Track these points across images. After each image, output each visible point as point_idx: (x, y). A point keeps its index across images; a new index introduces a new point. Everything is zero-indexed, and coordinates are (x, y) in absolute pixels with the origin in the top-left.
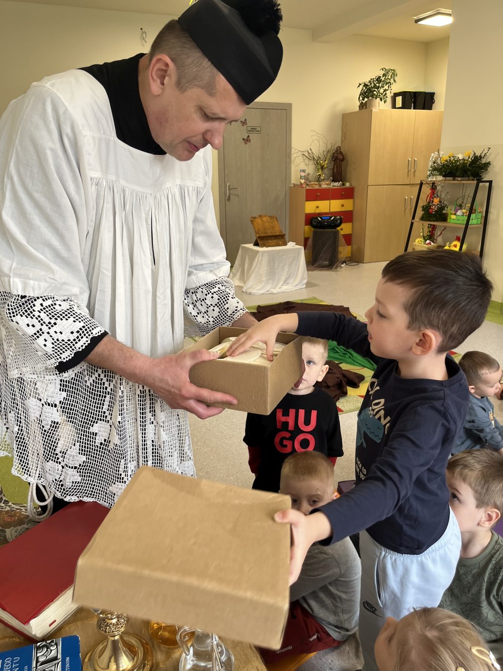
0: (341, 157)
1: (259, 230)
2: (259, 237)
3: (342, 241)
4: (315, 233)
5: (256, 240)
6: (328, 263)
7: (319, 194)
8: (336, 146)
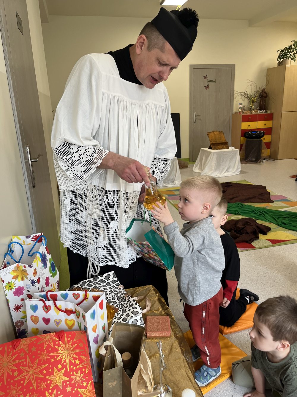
0: (265, 95)
1: (212, 140)
2: (212, 144)
3: (264, 146)
4: (247, 141)
5: (210, 146)
6: (254, 159)
7: (250, 118)
8: (262, 88)
